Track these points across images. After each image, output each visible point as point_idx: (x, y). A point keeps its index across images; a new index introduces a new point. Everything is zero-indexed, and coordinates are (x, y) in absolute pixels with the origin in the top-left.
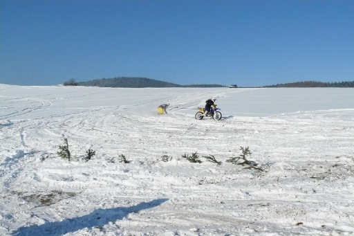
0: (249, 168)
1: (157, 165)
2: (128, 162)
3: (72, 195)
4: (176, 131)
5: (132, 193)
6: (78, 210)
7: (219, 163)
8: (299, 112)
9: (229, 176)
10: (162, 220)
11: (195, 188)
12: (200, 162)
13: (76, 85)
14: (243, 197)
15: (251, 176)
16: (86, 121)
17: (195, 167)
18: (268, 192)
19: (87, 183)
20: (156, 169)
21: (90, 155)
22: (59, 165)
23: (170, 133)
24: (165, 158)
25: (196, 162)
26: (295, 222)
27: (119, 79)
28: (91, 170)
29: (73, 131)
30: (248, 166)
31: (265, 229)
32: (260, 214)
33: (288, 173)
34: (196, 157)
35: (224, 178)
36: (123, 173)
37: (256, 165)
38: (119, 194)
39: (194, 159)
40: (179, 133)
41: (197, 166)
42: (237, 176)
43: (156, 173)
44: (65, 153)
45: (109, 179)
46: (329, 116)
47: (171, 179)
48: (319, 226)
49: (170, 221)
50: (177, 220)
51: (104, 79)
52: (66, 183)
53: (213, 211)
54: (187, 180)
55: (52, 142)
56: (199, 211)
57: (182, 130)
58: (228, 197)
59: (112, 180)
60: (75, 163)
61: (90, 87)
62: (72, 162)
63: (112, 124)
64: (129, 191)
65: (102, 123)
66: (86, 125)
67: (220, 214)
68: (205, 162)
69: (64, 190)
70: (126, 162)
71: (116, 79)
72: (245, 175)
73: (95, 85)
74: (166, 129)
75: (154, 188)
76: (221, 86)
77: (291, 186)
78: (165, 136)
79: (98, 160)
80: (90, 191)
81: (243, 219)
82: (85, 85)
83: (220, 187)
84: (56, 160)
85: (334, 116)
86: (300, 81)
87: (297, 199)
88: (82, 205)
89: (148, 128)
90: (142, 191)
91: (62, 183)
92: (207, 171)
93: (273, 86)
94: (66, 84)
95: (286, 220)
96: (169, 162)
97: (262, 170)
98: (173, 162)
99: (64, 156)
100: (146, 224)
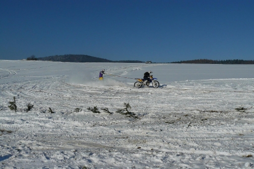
0: (129, 117)
1: (71, 115)
2: (53, 113)
3: (10, 132)
4: (96, 93)
5: (48, 131)
6: (10, 140)
7: (111, 113)
8: (187, 81)
9: (114, 121)
10: (58, 146)
11: (89, 128)
12: (99, 112)
13: (36, 59)
14: (115, 133)
15: (128, 122)
16: (38, 86)
17: (95, 116)
18: (132, 131)
19: (22, 125)
20: (69, 117)
21: (30, 108)
22: (8, 114)
23: (91, 94)
24: (78, 110)
25: (96, 112)
26: (137, 147)
27: (68, 55)
28: (28, 118)
29: (27, 93)
30: (128, 115)
31: (116, 150)
32: (118, 142)
33: (152, 120)
34: (97, 109)
35: (111, 122)
36: (47, 119)
37: (134, 115)
38: (39, 131)
39: (95, 110)
40: (98, 94)
41: (97, 115)
42: (119, 121)
43: (69, 119)
44: (13, 107)
45: (37, 123)
46: (206, 84)
47: (76, 123)
48: (150, 149)
49: (63, 146)
50: (67, 145)
51: (57, 56)
52: (8, 125)
53: (91, 141)
54: (86, 124)
55: (8, 100)
56: (82, 140)
57: (100, 92)
58: (106, 133)
59: (39, 123)
60: (19, 113)
61: (46, 62)
62: (18, 113)
63: (55, 88)
64: (47, 130)
65: (49, 87)
66: (37, 88)
67: (94, 143)
68: (103, 113)
69: (5, 129)
70: (52, 112)
71: (65, 56)
72: (125, 121)
73: (50, 60)
74: (90, 91)
75: (64, 128)
76: (141, 62)
77: (150, 127)
78: (88, 96)
79: (35, 111)
80: (22, 129)
81: (107, 145)
82: (43, 60)
83: (105, 128)
84: (7, 111)
85: (210, 84)
86: (197, 59)
87: (147, 135)
88: (14, 138)
89: (78, 91)
90: (55, 130)
91: (6, 125)
92: (102, 118)
93: (178, 63)
94: (28, 59)
95: (132, 146)
96: (80, 113)
97: (137, 118)
98: (82, 113)
99: (12, 109)
100: (47, 148)
